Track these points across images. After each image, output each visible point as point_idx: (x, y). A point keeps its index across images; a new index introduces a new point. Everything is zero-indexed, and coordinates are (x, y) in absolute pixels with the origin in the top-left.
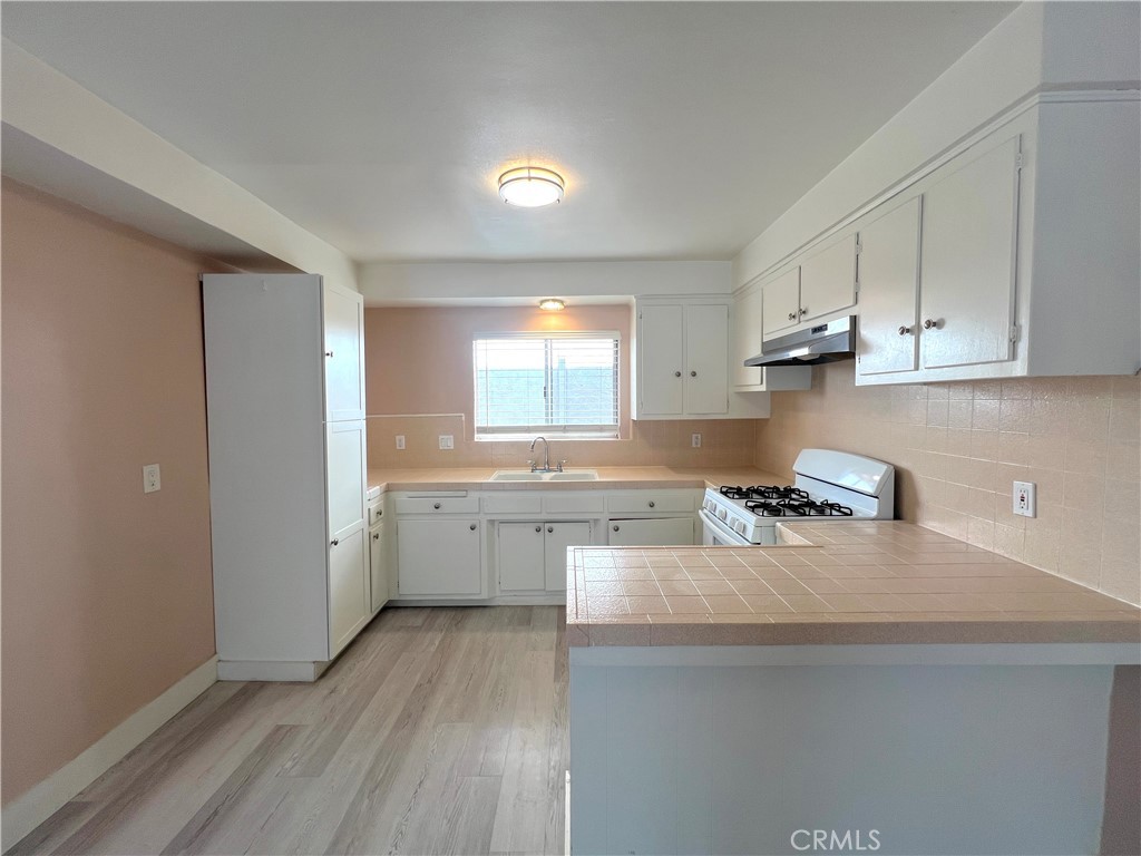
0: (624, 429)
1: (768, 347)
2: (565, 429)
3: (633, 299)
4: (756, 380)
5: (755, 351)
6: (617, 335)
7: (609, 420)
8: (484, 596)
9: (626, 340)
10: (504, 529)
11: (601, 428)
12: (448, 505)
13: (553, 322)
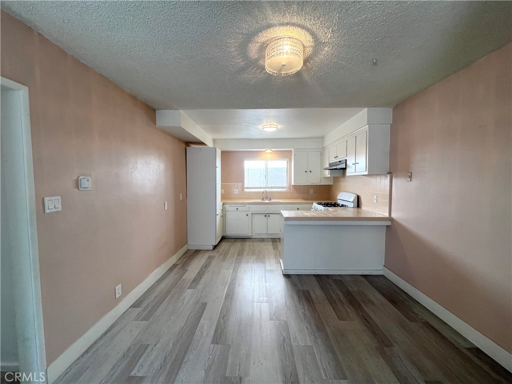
0: (289, 188)
1: (331, 165)
2: (272, 188)
3: (293, 150)
4: (327, 173)
5: (327, 166)
6: (288, 160)
7: (285, 185)
8: (250, 235)
9: (290, 161)
10: (256, 216)
11: (283, 188)
12: (240, 208)
13: (268, 155)
